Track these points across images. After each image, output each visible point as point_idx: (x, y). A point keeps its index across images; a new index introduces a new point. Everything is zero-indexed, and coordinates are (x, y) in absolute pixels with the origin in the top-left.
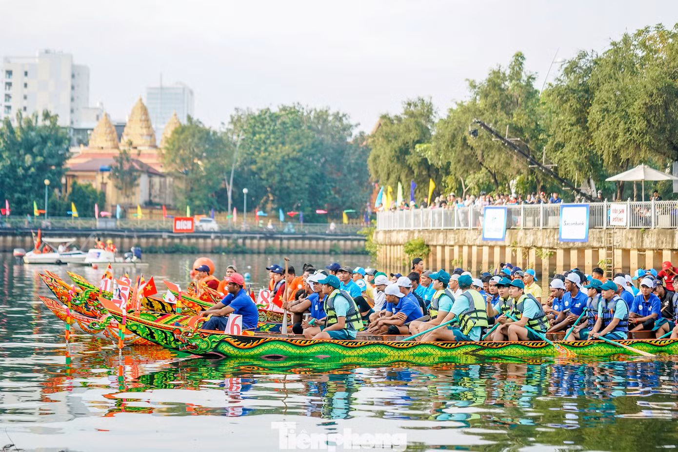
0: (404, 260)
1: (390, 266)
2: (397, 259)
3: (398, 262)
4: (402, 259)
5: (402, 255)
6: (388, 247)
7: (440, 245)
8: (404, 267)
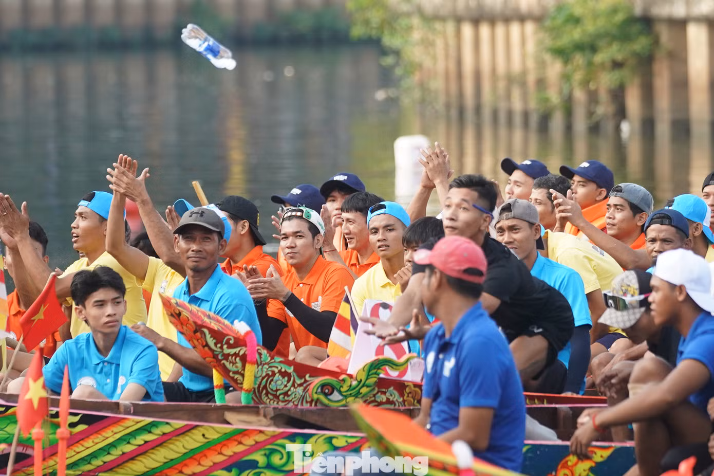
0: (541, 83)
1: (478, 109)
2: (510, 79)
3: (516, 94)
4: (531, 78)
5: (531, 64)
6: (467, 30)
7: (699, 20)
8: (545, 120)
